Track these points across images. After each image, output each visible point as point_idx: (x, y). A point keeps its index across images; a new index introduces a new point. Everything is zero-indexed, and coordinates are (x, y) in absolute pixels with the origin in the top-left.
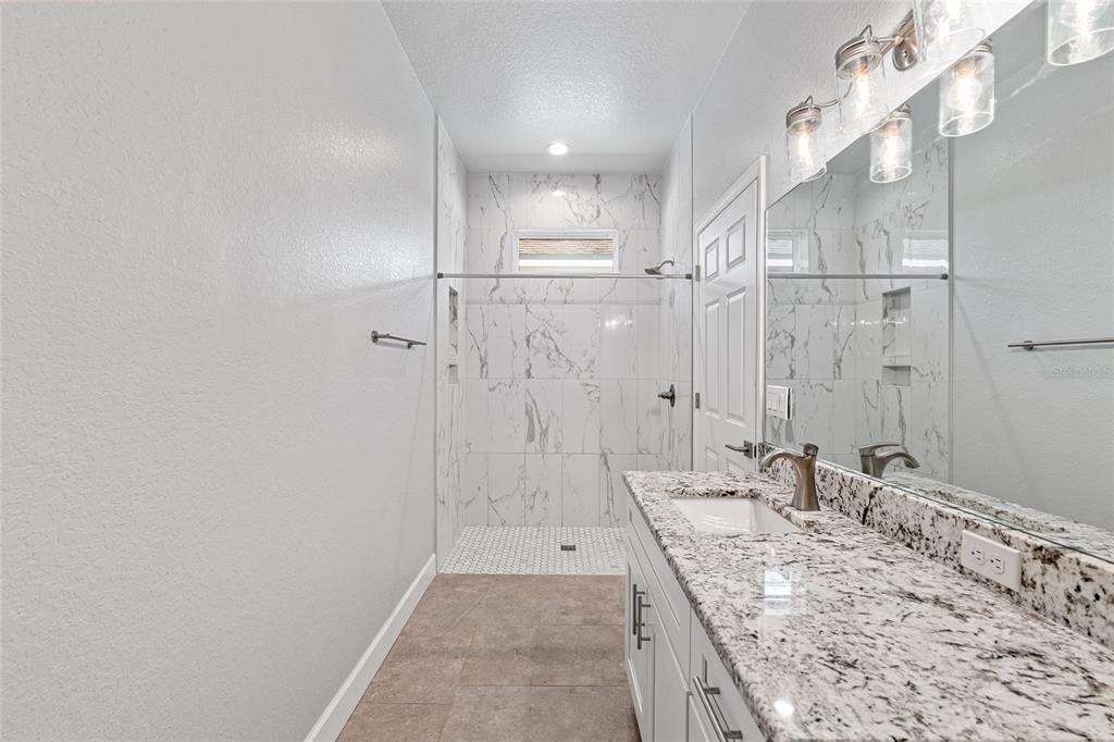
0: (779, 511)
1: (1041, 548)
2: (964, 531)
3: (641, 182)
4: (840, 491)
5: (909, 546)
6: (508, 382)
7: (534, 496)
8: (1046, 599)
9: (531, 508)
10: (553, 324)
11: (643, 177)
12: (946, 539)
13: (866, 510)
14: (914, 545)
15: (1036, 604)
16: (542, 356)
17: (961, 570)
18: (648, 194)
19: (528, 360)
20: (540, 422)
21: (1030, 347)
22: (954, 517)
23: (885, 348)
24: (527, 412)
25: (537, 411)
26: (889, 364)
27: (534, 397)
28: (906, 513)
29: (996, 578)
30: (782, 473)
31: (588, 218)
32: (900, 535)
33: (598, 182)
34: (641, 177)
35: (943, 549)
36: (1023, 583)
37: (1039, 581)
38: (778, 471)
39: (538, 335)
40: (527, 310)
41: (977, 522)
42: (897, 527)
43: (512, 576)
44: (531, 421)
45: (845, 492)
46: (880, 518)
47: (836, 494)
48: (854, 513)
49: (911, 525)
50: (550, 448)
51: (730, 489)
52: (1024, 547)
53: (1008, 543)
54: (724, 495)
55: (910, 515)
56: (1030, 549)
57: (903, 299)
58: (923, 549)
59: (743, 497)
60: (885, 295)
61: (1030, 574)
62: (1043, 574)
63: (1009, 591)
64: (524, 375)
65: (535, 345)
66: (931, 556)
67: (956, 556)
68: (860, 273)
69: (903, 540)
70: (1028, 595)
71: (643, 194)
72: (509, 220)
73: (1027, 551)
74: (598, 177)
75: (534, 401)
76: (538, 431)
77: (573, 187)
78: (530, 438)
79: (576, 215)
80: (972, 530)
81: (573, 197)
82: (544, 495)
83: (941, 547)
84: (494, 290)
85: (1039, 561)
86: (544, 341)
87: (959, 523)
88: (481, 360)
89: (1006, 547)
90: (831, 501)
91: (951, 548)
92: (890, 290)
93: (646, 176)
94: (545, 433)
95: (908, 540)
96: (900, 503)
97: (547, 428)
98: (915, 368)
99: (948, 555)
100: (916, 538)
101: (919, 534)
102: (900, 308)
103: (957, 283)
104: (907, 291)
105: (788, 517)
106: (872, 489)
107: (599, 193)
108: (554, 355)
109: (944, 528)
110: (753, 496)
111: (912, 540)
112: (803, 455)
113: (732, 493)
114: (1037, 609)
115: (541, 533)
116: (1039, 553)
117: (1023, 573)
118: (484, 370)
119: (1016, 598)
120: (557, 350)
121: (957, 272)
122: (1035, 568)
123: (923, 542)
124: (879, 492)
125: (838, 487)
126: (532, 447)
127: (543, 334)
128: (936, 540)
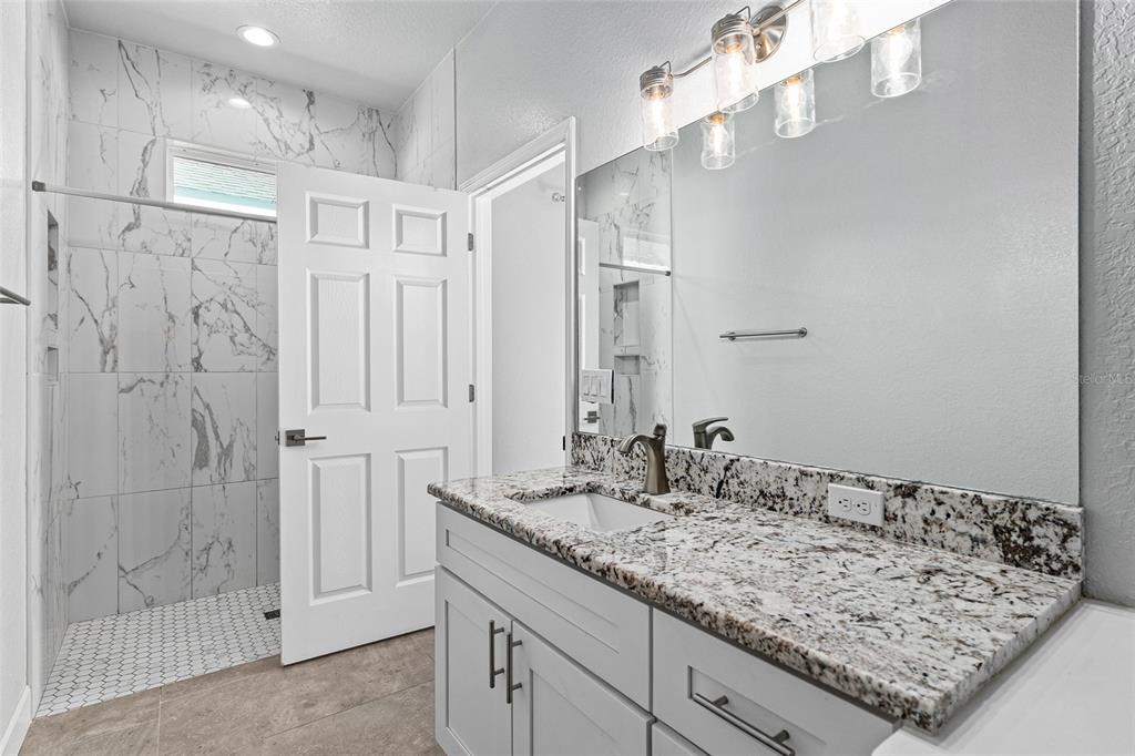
0: (632, 500)
1: (901, 486)
2: (830, 485)
3: (370, 116)
4: (687, 469)
5: (771, 509)
6: (159, 378)
7: (208, 549)
8: (906, 527)
9: (203, 569)
10: (240, 291)
11: (373, 111)
12: (811, 495)
13: (721, 484)
14: (777, 507)
15: (898, 533)
16: (222, 339)
17: (827, 520)
18: (379, 133)
19: (197, 343)
20: (217, 437)
21: (733, 338)
22: (819, 474)
23: (616, 338)
24: (194, 423)
25: (212, 419)
26: (620, 354)
27: (206, 400)
28: (767, 478)
29: (860, 519)
30: (608, 462)
31: (296, 148)
32: (762, 500)
33: (311, 102)
34: (370, 110)
35: (808, 505)
36: (886, 518)
37: (899, 514)
38: (602, 459)
39: (215, 307)
40: (194, 268)
41: (841, 474)
42: (758, 493)
43: (196, 679)
44: (203, 437)
45: (695, 470)
46: (737, 489)
47: (681, 473)
48: (705, 489)
49: (773, 489)
50: (237, 472)
51: (568, 486)
52: (886, 488)
53: (872, 488)
54: (564, 493)
55: (771, 480)
56: (891, 489)
57: (631, 292)
58: (787, 509)
59: (581, 492)
60: (616, 287)
61: (891, 509)
62: (903, 507)
63: (873, 528)
64: (190, 368)
65: (211, 322)
66: (796, 514)
67: (822, 508)
68: (618, 263)
69: (765, 505)
70: (891, 528)
71: (374, 132)
72: (158, 121)
73: (888, 491)
74: (310, 95)
75: (207, 407)
76: (214, 450)
77: (272, 99)
78: (201, 460)
79: (277, 140)
80: (837, 483)
81: (272, 114)
82: (226, 545)
83: (806, 504)
84: (129, 228)
85: (899, 497)
86: (225, 316)
87: (823, 479)
88: (102, 341)
89: (869, 491)
90: (677, 481)
91: (817, 503)
92: (620, 282)
93: (377, 111)
94: (226, 453)
95: (770, 504)
96: (760, 471)
97: (230, 445)
98: (644, 358)
99: (814, 509)
100: (778, 500)
101: (783, 496)
102: (627, 301)
103: (678, 281)
104: (636, 284)
105: (646, 504)
106: (728, 462)
107: (311, 117)
108: (242, 338)
109: (809, 487)
110: (592, 490)
111: (774, 502)
112: (653, 436)
113: (571, 490)
114: (898, 537)
115: (223, 603)
116: (899, 490)
117: (885, 510)
118: (110, 358)
119: (879, 533)
120: (248, 330)
121: (678, 270)
122: (896, 504)
123: (787, 502)
124: (736, 463)
125: (686, 465)
126: (203, 476)
127: (224, 306)
128: (801, 498)
